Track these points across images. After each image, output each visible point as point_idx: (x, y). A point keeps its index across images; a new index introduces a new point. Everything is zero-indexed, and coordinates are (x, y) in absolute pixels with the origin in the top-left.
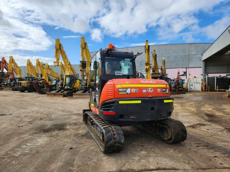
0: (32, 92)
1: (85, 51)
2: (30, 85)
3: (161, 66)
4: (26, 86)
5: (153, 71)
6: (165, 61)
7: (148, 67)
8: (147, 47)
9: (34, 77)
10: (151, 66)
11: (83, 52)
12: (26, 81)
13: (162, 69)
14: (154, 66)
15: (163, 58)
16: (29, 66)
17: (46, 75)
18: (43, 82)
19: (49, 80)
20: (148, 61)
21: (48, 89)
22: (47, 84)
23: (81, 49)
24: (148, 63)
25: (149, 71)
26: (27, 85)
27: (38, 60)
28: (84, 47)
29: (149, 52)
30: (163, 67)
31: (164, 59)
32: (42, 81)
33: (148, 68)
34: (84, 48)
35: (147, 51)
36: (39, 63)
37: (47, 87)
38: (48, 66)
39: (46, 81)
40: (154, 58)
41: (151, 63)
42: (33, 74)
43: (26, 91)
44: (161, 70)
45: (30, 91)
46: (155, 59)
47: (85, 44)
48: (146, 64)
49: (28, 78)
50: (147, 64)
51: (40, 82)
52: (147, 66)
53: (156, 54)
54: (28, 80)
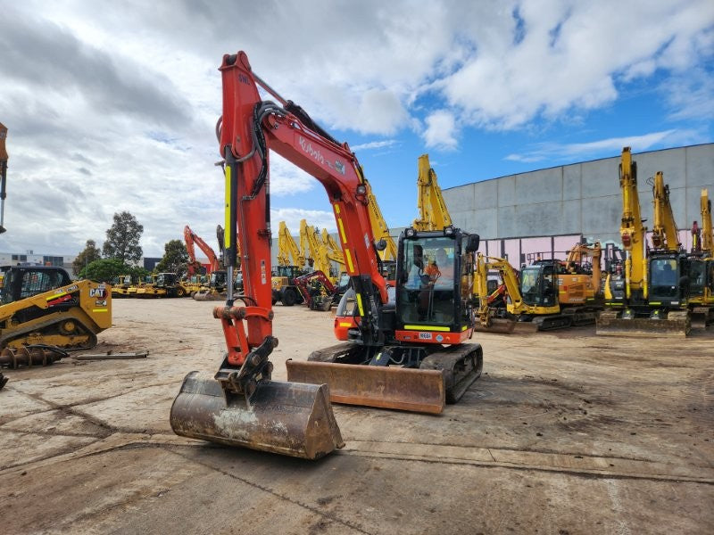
0: (292, 305)
1: (429, 192)
2: (288, 288)
3: (695, 223)
4: (278, 290)
5: (657, 241)
6: (709, 203)
7: (630, 231)
8: (628, 169)
9: (297, 267)
10: (645, 225)
11: (425, 197)
12: (279, 276)
13: (696, 232)
14: (657, 222)
15: (704, 193)
16: (284, 238)
17: (325, 261)
18: (319, 279)
19: (331, 274)
20: (630, 213)
21: (331, 298)
22: (328, 283)
23: (418, 189)
24: (631, 219)
25: (635, 242)
26: (282, 288)
27: (304, 221)
28: (426, 181)
29: (635, 182)
30: (702, 225)
31: (707, 197)
32: (317, 277)
33: (633, 234)
34: (427, 185)
35: (626, 182)
36: (306, 231)
37: (327, 292)
38: (328, 236)
39: (325, 277)
40: (657, 200)
41: (643, 215)
42: (291, 259)
43: (278, 303)
44: (694, 232)
45: (287, 304)
46: (660, 203)
47: (431, 173)
48: (624, 220)
49: (282, 271)
50: (627, 222)
51: (312, 278)
52: (628, 226)
53: (667, 186)
54: (284, 275)
